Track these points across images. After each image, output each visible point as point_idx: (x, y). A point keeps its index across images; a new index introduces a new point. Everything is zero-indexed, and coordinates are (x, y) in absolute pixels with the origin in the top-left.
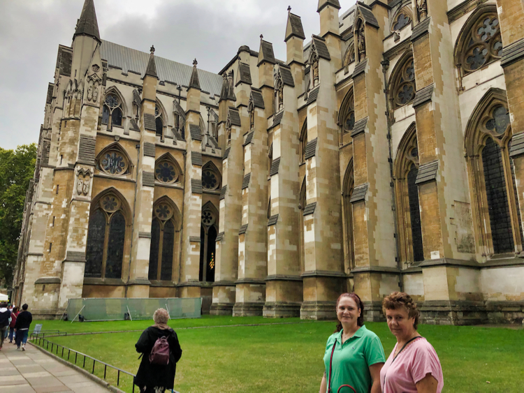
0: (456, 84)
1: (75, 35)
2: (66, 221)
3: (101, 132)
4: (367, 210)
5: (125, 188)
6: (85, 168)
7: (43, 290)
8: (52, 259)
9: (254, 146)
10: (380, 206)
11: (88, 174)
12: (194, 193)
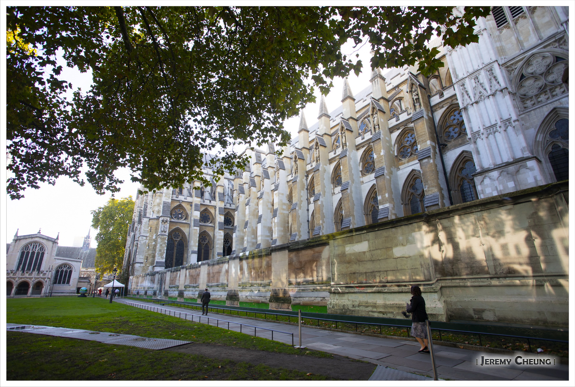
0: (332, 191)
2: (155, 246)
3: (173, 198)
5: (184, 227)
6: (165, 219)
8: (148, 265)
9: (251, 207)
11: (166, 221)
12: (219, 229)
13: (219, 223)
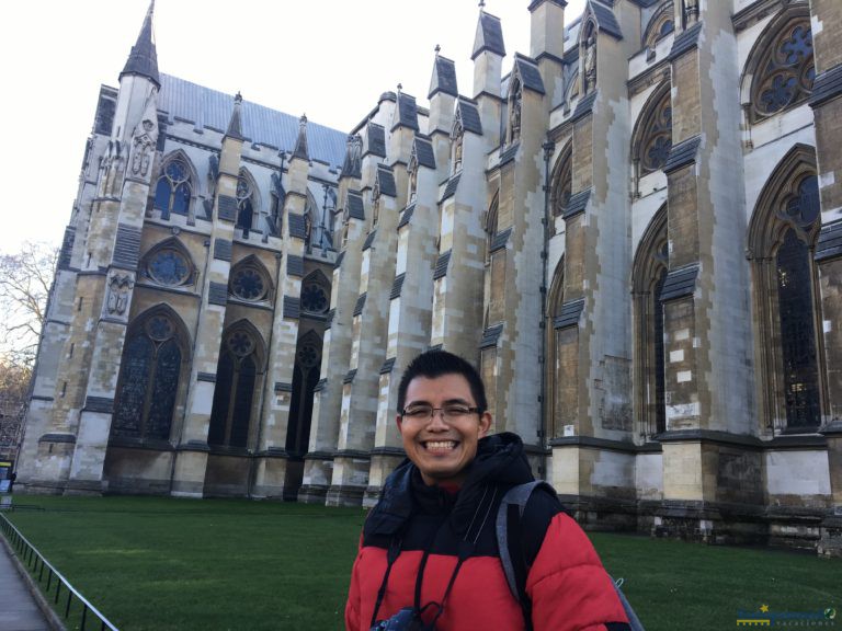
0: (629, 188)
1: (123, 74)
2: (89, 351)
3: (152, 220)
4: (499, 361)
5: (184, 305)
6: (123, 274)
7: (50, 451)
8: (65, 407)
9: (375, 252)
10: (520, 357)
11: (126, 282)
12: (286, 317)
13: (287, 300)
